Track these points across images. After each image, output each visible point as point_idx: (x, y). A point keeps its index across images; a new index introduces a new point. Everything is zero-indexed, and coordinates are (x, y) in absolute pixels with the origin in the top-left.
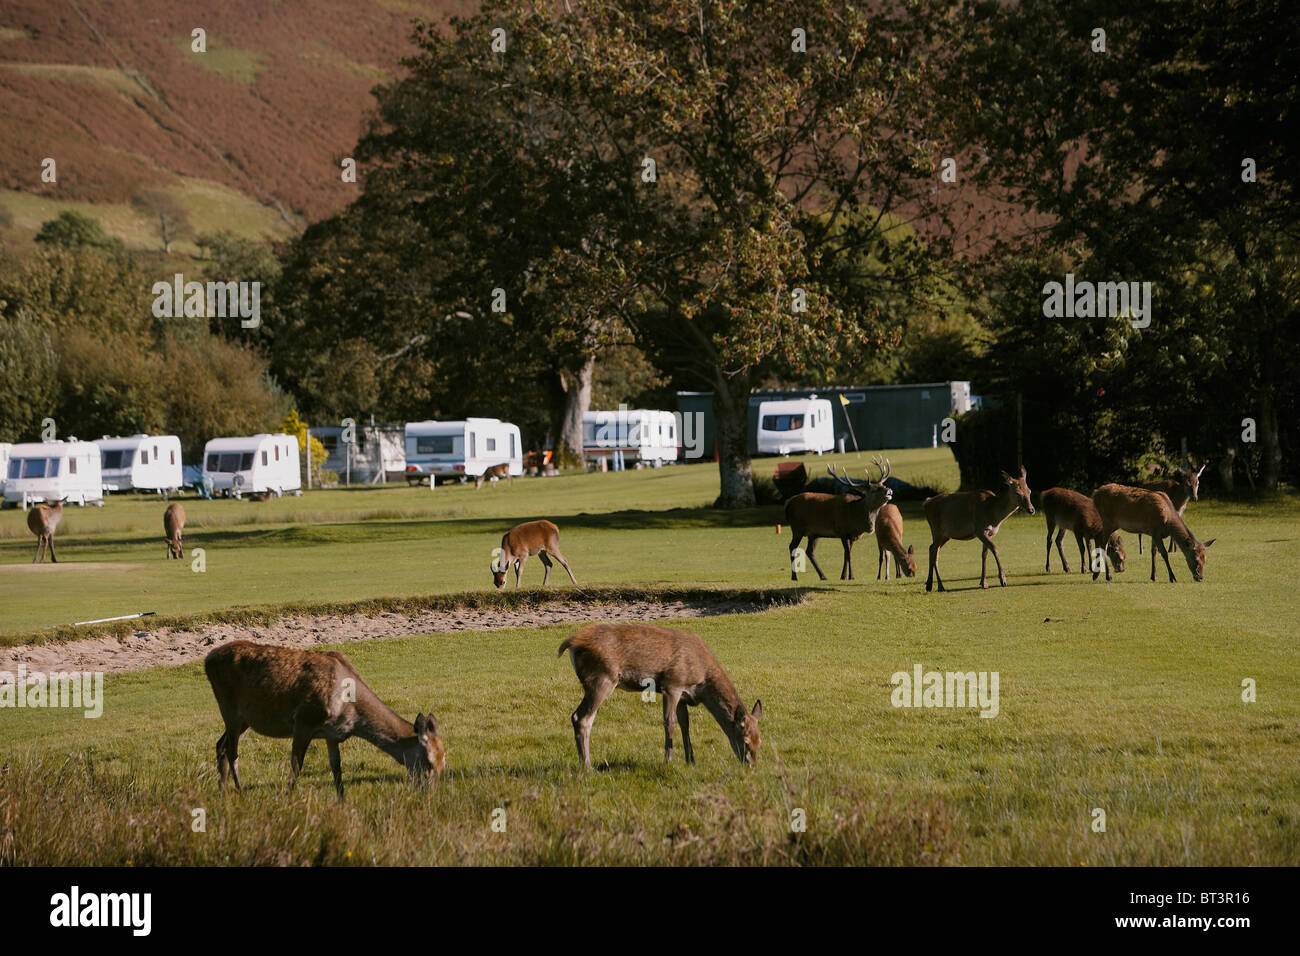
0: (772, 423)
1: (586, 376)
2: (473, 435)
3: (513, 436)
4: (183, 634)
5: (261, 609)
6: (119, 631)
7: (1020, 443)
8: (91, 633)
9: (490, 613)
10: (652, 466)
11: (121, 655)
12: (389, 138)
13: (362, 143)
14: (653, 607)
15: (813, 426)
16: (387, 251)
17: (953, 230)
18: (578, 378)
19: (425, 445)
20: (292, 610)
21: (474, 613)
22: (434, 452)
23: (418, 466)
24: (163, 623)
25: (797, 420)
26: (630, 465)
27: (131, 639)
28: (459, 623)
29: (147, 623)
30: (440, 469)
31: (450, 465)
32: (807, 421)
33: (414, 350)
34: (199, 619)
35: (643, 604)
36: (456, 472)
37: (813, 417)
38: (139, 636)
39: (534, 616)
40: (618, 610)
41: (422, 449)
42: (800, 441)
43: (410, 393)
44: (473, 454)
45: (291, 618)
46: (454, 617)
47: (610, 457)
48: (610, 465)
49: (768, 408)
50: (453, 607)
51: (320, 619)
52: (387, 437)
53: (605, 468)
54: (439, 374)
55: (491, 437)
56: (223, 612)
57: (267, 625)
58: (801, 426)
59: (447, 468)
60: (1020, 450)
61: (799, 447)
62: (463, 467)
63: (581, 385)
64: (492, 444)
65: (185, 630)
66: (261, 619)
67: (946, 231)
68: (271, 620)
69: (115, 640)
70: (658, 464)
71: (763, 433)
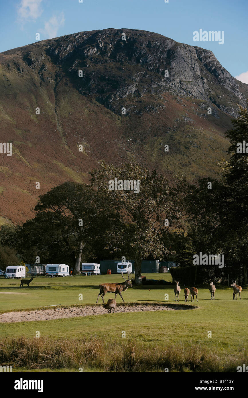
0: (120, 267)
1: (80, 255)
2: (60, 267)
3: (68, 267)
4: (66, 309)
5: (82, 305)
6: (54, 308)
7: (196, 274)
8: (49, 308)
9: (127, 307)
10: (96, 275)
11: (55, 313)
12: (42, 206)
13: (36, 207)
14: (161, 307)
15: (128, 268)
16: (41, 229)
17: (184, 231)
18: (79, 256)
19: (50, 269)
20: (87, 305)
21: (124, 307)
22: (52, 270)
23: (49, 273)
24: (63, 307)
25: (125, 267)
26: (91, 274)
27: (57, 310)
28: (122, 309)
29: (59, 307)
30: (53, 274)
31: (56, 273)
32: (127, 266)
33: (45, 249)
34: (69, 306)
35: (159, 306)
36: (56, 275)
37: (128, 266)
38: (58, 309)
39: (136, 308)
40: (154, 307)
41: (50, 270)
42: (126, 271)
43: (44, 258)
44: (60, 271)
45: (87, 306)
46: (120, 308)
47: (88, 273)
48: (88, 274)
49: (119, 264)
50: (120, 306)
51: (93, 307)
52: (38, 267)
53: (87, 275)
54: (50, 254)
55: (64, 267)
56: (74, 305)
57: (83, 308)
58: (126, 268)
59: (55, 274)
60: (196, 276)
61: (125, 272)
62: (58, 274)
63: (79, 257)
64: (64, 269)
65: (67, 308)
66: (82, 307)
67: (183, 231)
68: (84, 307)
69: (54, 310)
70: (97, 274)
71: (118, 269)
